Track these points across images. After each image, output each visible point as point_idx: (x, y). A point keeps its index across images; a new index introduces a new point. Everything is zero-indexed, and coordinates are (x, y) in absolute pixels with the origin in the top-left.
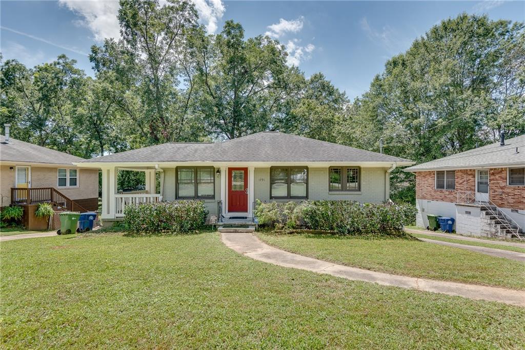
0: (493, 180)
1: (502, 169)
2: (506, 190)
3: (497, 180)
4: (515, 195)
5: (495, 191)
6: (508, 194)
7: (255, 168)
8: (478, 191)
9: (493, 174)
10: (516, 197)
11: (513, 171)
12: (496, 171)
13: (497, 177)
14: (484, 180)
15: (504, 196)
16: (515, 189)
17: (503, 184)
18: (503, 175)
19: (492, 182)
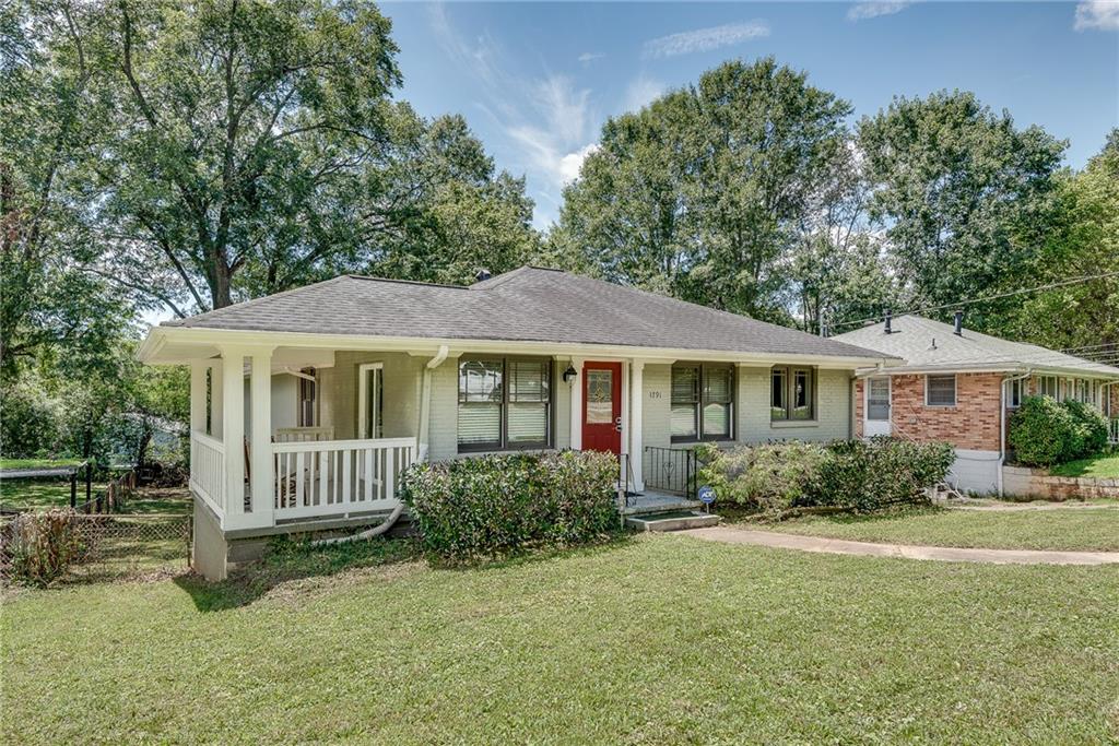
0: (899, 396)
1: (916, 376)
2: (924, 415)
3: (907, 396)
4: (939, 423)
5: (903, 417)
6: (927, 421)
7: (645, 365)
8: (869, 418)
9: (900, 386)
10: (941, 426)
11: (934, 380)
12: (905, 380)
13: (907, 390)
14: (878, 397)
15: (919, 426)
16: (939, 412)
17: (919, 404)
18: (918, 388)
19: (897, 400)
